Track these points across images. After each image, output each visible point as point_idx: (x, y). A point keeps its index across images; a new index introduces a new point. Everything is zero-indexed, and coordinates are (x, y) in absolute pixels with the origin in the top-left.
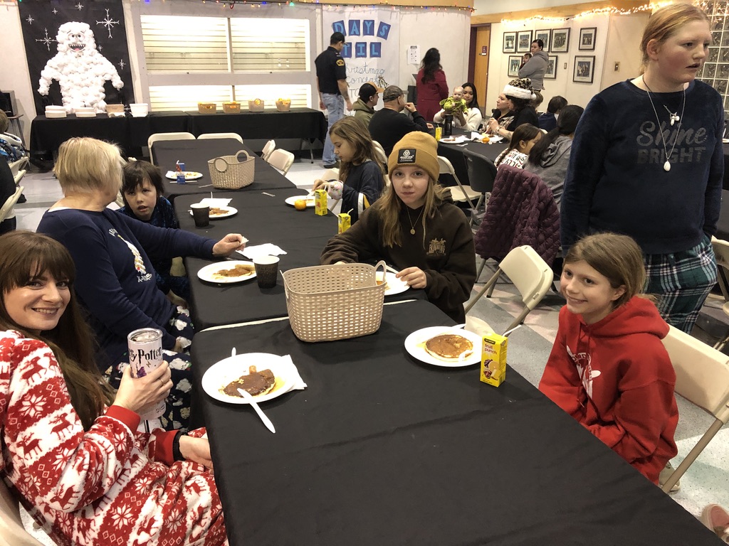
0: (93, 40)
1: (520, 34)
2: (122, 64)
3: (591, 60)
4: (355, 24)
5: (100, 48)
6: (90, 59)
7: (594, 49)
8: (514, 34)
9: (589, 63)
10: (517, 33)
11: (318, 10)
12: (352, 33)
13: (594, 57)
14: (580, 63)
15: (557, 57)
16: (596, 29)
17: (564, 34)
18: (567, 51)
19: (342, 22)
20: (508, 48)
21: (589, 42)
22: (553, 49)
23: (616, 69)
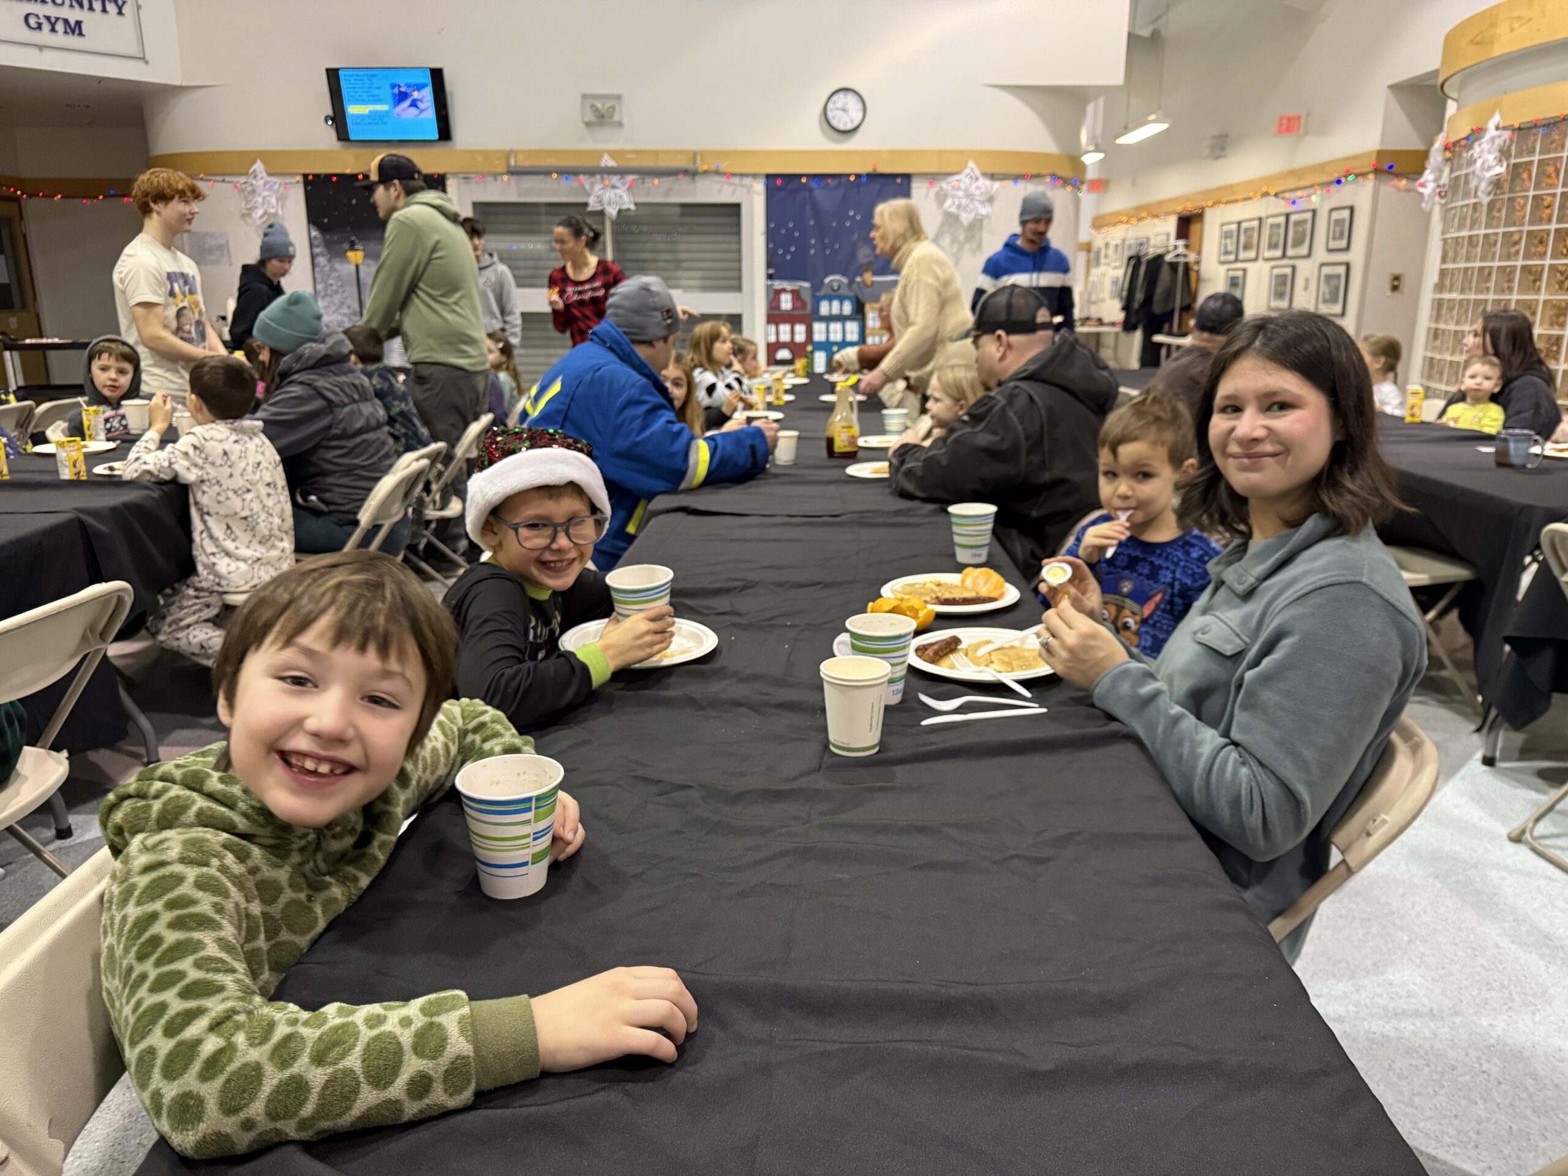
1: (1244, 225)
3: (1341, 270)
7: (1348, 248)
8: (1234, 227)
9: (1338, 277)
10: (1239, 223)
11: (758, 186)
13: (1348, 266)
14: (1329, 278)
15: (1294, 268)
16: (1352, 209)
17: (1305, 221)
18: (1309, 255)
20: (1226, 253)
21: (1341, 237)
22: (1290, 252)
23: (1395, 288)
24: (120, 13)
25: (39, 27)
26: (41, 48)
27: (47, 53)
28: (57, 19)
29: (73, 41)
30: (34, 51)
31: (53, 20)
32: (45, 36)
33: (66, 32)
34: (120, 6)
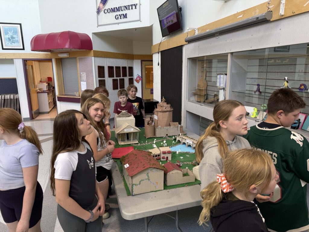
24: (136, 8)
25: (118, 18)
26: (118, 24)
27: (120, 25)
28: (122, 15)
29: (125, 20)
30: (117, 25)
31: (121, 15)
32: (119, 21)
33: (123, 18)
34: (135, 5)
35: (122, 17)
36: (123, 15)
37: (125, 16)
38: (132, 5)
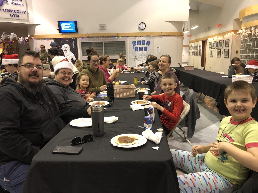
0: (69, 49)
1: (213, 43)
2: (76, 54)
4: (139, 42)
5: (71, 50)
6: (69, 53)
9: (227, 51)
11: (128, 38)
12: (138, 44)
13: (229, 49)
15: (221, 50)
16: (229, 40)
17: (222, 42)
18: (223, 48)
19: (135, 41)
20: (210, 47)
21: (228, 45)
22: (220, 47)
23: (237, 53)
25: (12, 16)
30: (11, 20)
34: (25, 12)
35: (15, 16)
36: (16, 15)
37: (18, 16)
38: (22, 11)
